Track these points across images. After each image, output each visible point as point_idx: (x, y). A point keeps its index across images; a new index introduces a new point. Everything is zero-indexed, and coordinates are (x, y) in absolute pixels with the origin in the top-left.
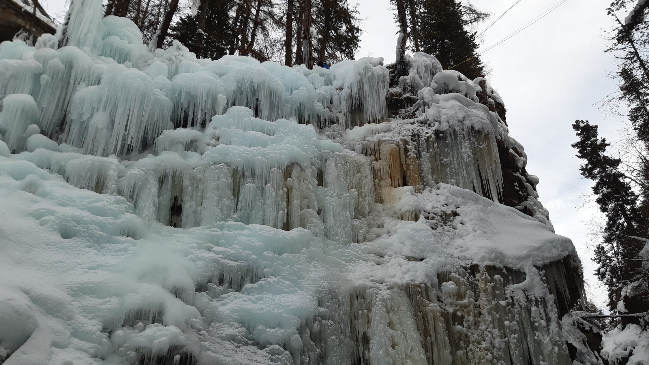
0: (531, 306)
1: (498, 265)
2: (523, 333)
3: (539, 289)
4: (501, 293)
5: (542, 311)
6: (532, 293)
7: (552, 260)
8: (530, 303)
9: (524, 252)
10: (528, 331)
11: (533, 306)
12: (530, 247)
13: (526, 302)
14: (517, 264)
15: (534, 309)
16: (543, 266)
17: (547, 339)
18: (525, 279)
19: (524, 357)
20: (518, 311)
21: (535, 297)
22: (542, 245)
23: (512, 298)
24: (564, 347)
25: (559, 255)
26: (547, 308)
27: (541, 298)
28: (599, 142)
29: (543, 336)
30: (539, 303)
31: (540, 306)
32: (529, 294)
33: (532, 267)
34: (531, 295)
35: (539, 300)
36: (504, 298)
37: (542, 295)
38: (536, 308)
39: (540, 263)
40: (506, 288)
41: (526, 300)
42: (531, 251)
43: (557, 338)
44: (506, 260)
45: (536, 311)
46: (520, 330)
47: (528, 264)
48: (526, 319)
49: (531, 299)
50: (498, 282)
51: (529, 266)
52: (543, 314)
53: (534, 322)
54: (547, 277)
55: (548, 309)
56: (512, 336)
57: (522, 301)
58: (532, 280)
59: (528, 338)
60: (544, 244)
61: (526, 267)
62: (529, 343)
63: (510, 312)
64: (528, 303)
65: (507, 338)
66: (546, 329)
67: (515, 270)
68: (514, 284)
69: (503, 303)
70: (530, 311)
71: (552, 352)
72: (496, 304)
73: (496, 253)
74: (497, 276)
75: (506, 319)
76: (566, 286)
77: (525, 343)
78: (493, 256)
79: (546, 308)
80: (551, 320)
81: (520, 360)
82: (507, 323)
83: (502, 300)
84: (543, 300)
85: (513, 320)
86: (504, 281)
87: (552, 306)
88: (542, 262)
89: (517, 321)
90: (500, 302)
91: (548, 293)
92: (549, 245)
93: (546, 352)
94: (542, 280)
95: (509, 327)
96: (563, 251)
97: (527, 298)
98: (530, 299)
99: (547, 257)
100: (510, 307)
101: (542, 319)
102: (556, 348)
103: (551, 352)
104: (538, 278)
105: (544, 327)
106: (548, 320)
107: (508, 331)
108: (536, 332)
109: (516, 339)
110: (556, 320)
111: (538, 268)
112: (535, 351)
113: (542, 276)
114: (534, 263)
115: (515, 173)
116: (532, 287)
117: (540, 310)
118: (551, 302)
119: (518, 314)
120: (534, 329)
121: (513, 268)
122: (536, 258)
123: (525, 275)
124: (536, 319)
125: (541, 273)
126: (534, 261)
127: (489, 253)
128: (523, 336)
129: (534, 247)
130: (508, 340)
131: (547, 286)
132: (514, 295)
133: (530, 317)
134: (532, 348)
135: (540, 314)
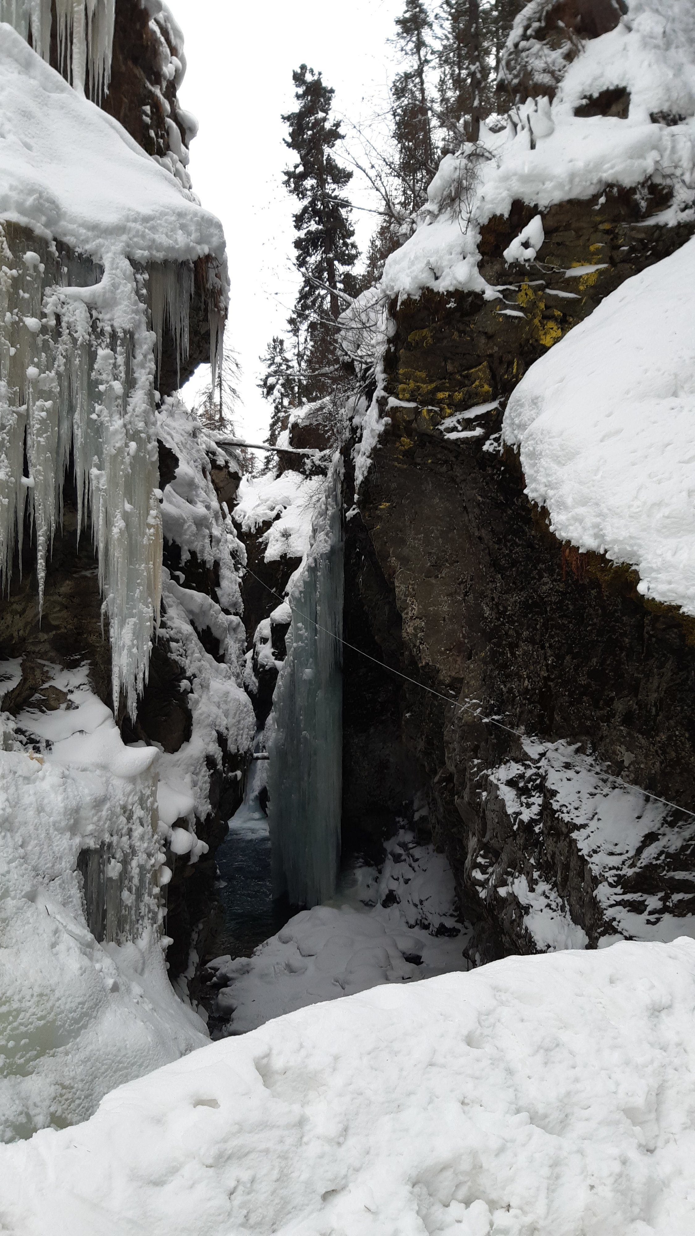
0: (100, 345)
1: (39, 229)
2: (66, 403)
3: (125, 312)
4: (32, 298)
5: (121, 360)
6: (108, 316)
7: (171, 256)
8: (97, 338)
9: (109, 218)
10: (80, 398)
11: (103, 345)
12: (129, 210)
13: (89, 335)
14: (86, 241)
15: (103, 352)
16: (147, 263)
17: (117, 423)
18: (97, 281)
19: (58, 453)
20: (66, 350)
21: (112, 326)
22: (157, 214)
23: (58, 317)
24: (149, 446)
25: (189, 249)
26: (134, 358)
27: (125, 332)
28: (328, 125)
29: (111, 416)
30: (119, 342)
31: (119, 349)
32: (100, 316)
33: (122, 257)
34: (103, 321)
35: (121, 335)
36: (38, 312)
37: (128, 326)
38: (108, 351)
39: (140, 254)
40: (48, 290)
41: (90, 330)
42: (128, 220)
43: (141, 425)
44: (63, 223)
45: (106, 358)
46: (60, 392)
47: (113, 248)
48: (82, 372)
49: (102, 330)
50: (31, 271)
51: (115, 253)
52: (122, 368)
53: (98, 382)
54: (149, 291)
55: (135, 361)
56: (38, 403)
57: (79, 328)
58: (115, 286)
59: (77, 416)
60: (163, 214)
61: (107, 252)
62: (75, 427)
63: (46, 346)
64: (93, 337)
65: (24, 407)
66: (120, 401)
67: (80, 255)
68: (70, 285)
69: (32, 322)
70: (92, 356)
71: (123, 452)
72: (14, 323)
73: (41, 197)
74: (30, 256)
75: (33, 363)
76: (186, 322)
77: (65, 426)
78: (30, 201)
79: (131, 357)
80: (137, 386)
81: (46, 459)
82: (32, 371)
83: (32, 316)
84: (128, 336)
85: (49, 368)
86: (46, 271)
87: (145, 356)
88: (146, 253)
89: (58, 374)
90: (25, 319)
91: (144, 327)
92: (173, 218)
93: (109, 450)
94: (137, 293)
95: (35, 383)
96: (199, 243)
97: (94, 326)
98: (99, 330)
99: (160, 243)
100: (47, 337)
101: (116, 379)
102: (133, 445)
103: (120, 451)
104: (128, 287)
105: (117, 397)
106: (130, 383)
107: (31, 390)
108: (96, 405)
109: (47, 411)
110: (148, 387)
111: (133, 263)
112: (84, 446)
113: (140, 285)
114: (128, 249)
115: (152, 85)
116: (110, 303)
117: (116, 359)
118: (145, 347)
119: (64, 357)
120: (94, 396)
121: (77, 249)
122: (135, 240)
123: (102, 272)
124: (104, 377)
125: (138, 276)
126: (128, 246)
127: (22, 191)
128: (66, 408)
129: (138, 213)
130: (28, 410)
131: (146, 310)
132: (63, 311)
133: (91, 368)
134: (80, 436)
135: (115, 366)
